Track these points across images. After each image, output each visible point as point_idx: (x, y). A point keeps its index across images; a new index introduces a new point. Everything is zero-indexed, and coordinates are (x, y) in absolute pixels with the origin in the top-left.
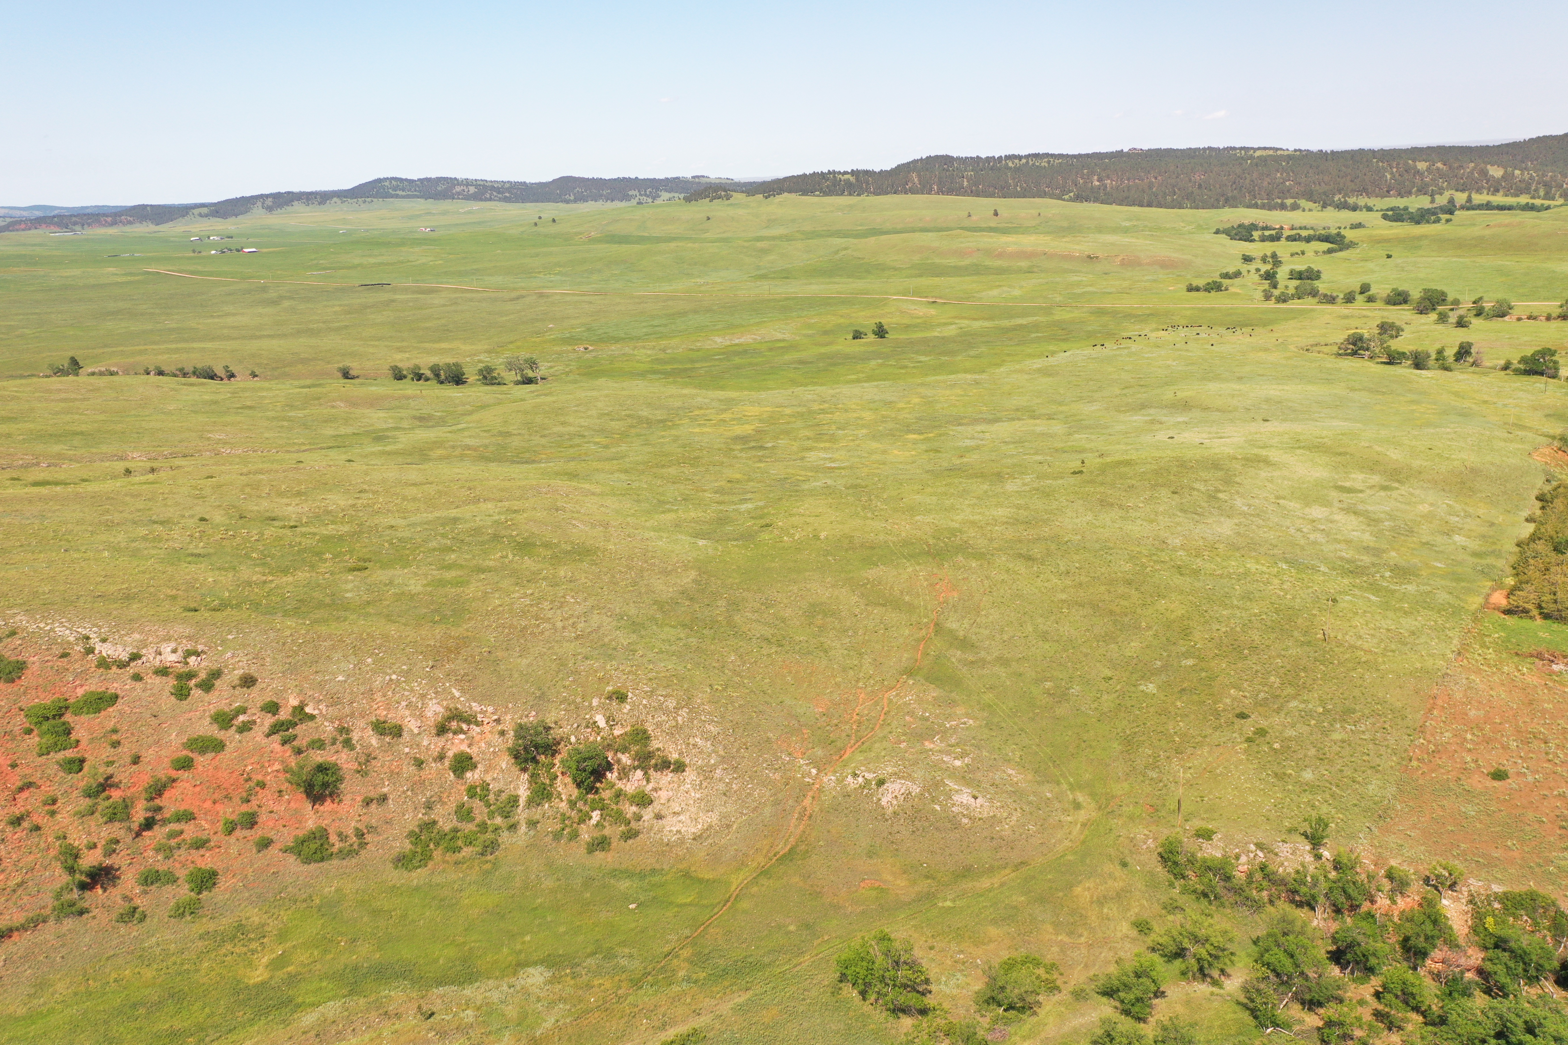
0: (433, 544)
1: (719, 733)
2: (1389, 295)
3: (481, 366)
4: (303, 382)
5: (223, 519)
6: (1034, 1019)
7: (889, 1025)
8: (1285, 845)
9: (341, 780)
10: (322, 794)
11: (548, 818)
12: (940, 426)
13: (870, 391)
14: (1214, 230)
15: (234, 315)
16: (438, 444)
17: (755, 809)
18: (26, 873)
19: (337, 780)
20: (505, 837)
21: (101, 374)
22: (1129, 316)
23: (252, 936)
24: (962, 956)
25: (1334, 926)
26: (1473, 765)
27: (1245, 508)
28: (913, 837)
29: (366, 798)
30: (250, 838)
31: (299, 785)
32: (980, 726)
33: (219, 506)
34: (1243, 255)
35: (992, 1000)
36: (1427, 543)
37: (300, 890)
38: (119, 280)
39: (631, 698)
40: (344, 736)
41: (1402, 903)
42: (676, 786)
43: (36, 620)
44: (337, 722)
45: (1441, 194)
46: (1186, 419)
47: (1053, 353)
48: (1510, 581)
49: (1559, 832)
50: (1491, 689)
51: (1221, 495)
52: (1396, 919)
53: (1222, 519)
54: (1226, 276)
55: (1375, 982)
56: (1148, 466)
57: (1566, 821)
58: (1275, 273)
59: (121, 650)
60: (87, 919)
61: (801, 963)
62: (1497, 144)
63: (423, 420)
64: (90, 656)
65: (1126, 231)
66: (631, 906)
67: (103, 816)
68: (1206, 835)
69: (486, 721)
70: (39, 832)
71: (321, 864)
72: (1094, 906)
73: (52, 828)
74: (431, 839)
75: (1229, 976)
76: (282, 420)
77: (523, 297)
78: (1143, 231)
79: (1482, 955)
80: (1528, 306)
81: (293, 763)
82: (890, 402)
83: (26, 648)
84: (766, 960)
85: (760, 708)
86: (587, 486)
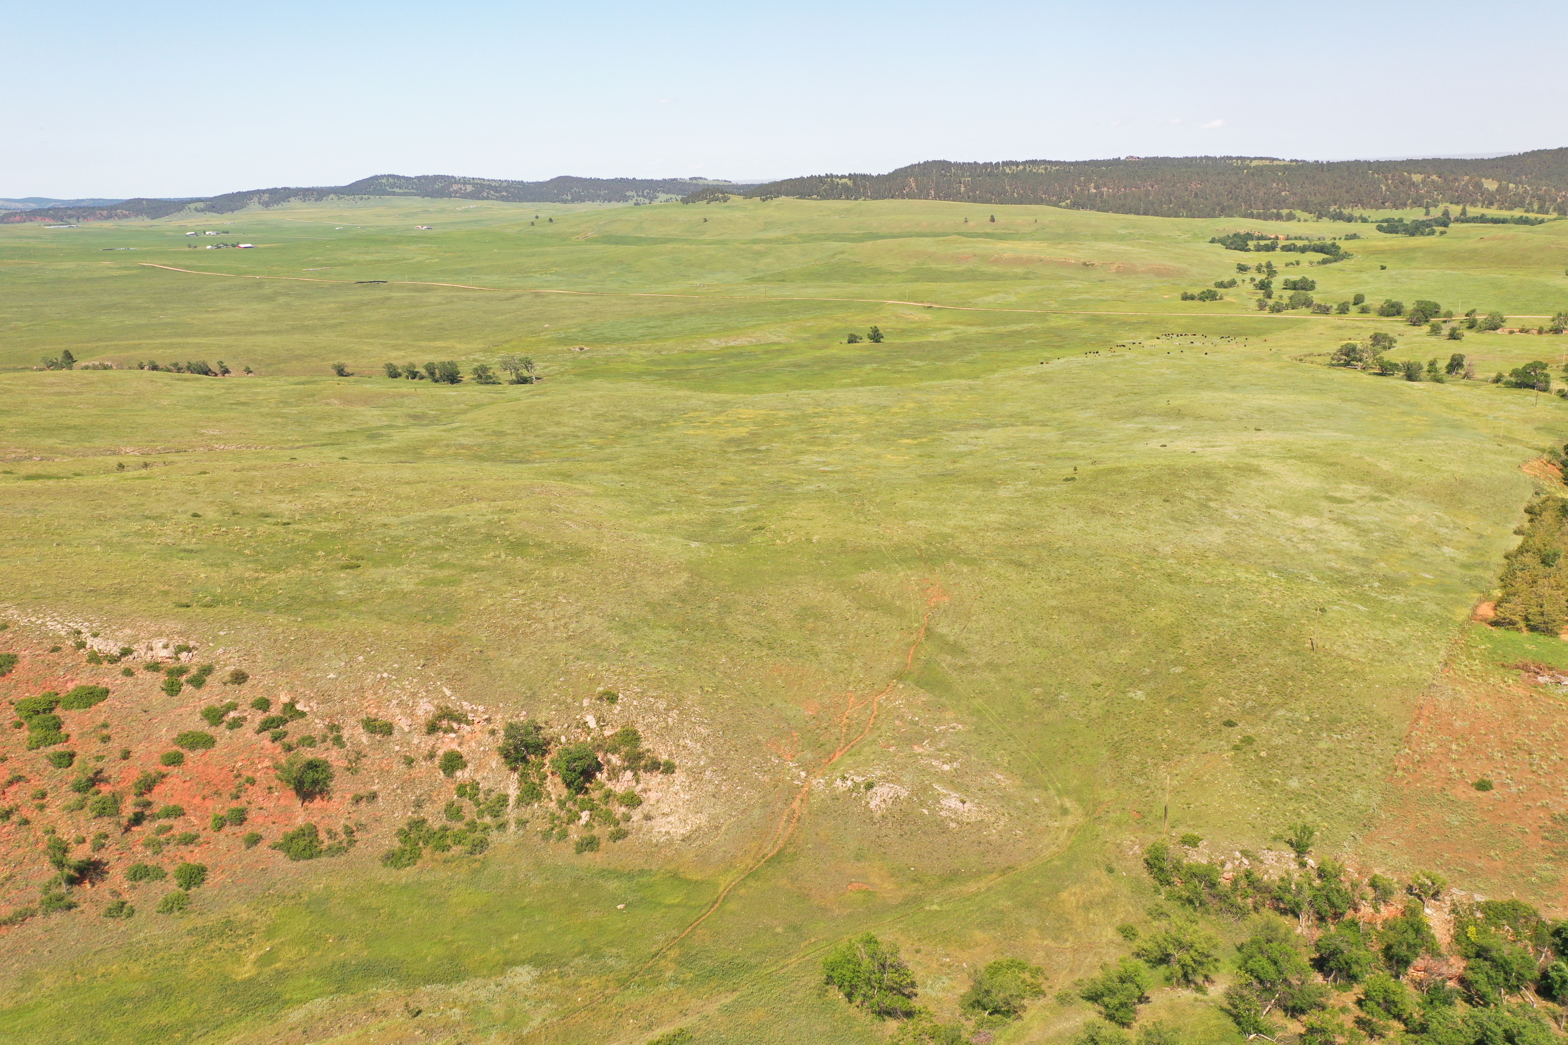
0: (426, 543)
1: (708, 735)
2: (1382, 307)
3: (476, 365)
4: (297, 379)
5: (216, 515)
6: (1019, 1023)
7: (874, 1028)
8: (1270, 853)
9: (330, 777)
10: (311, 791)
11: (538, 818)
12: (934, 431)
13: (865, 395)
14: (1210, 239)
15: (229, 310)
16: (432, 442)
17: (744, 811)
18: (15, 866)
19: (327, 778)
20: (494, 836)
21: (95, 368)
22: (1123, 324)
23: (241, 932)
24: (948, 960)
25: (1318, 934)
26: (1457, 775)
27: (1236, 517)
28: (901, 841)
29: (356, 795)
30: (239, 834)
31: (288, 781)
32: (969, 731)
33: (213, 502)
34: (1238, 264)
35: (978, 1004)
36: (1416, 554)
37: (288, 887)
38: (114, 274)
39: (622, 699)
40: (335, 733)
41: (1385, 912)
42: (665, 787)
43: (27, 614)
44: (328, 720)
45: (1436, 206)
46: (1179, 428)
47: (1048, 360)
48: (1498, 593)
49: (1541, 842)
50: (1477, 700)
51: (1212, 504)
52: (1379, 928)
53: (1213, 528)
54: (1221, 285)
55: (1358, 990)
56: (1140, 474)
57: (1548, 832)
58: (1270, 283)
59: (112, 645)
60: (75, 913)
61: (787, 965)
62: (1492, 157)
63: (417, 418)
64: (82, 650)
65: (1122, 238)
66: (619, 907)
67: (92, 810)
68: (1192, 842)
69: (477, 720)
70: (27, 826)
71: (310, 861)
72: (1080, 911)
73: (41, 822)
74: (420, 838)
75: (1213, 982)
76: (276, 417)
77: (518, 296)
78: (1139, 239)
79: (1464, 964)
80: (1520, 319)
81: (283, 760)
82: (885, 407)
83: (17, 642)
84: (753, 961)
85: (751, 710)
86: (580, 487)
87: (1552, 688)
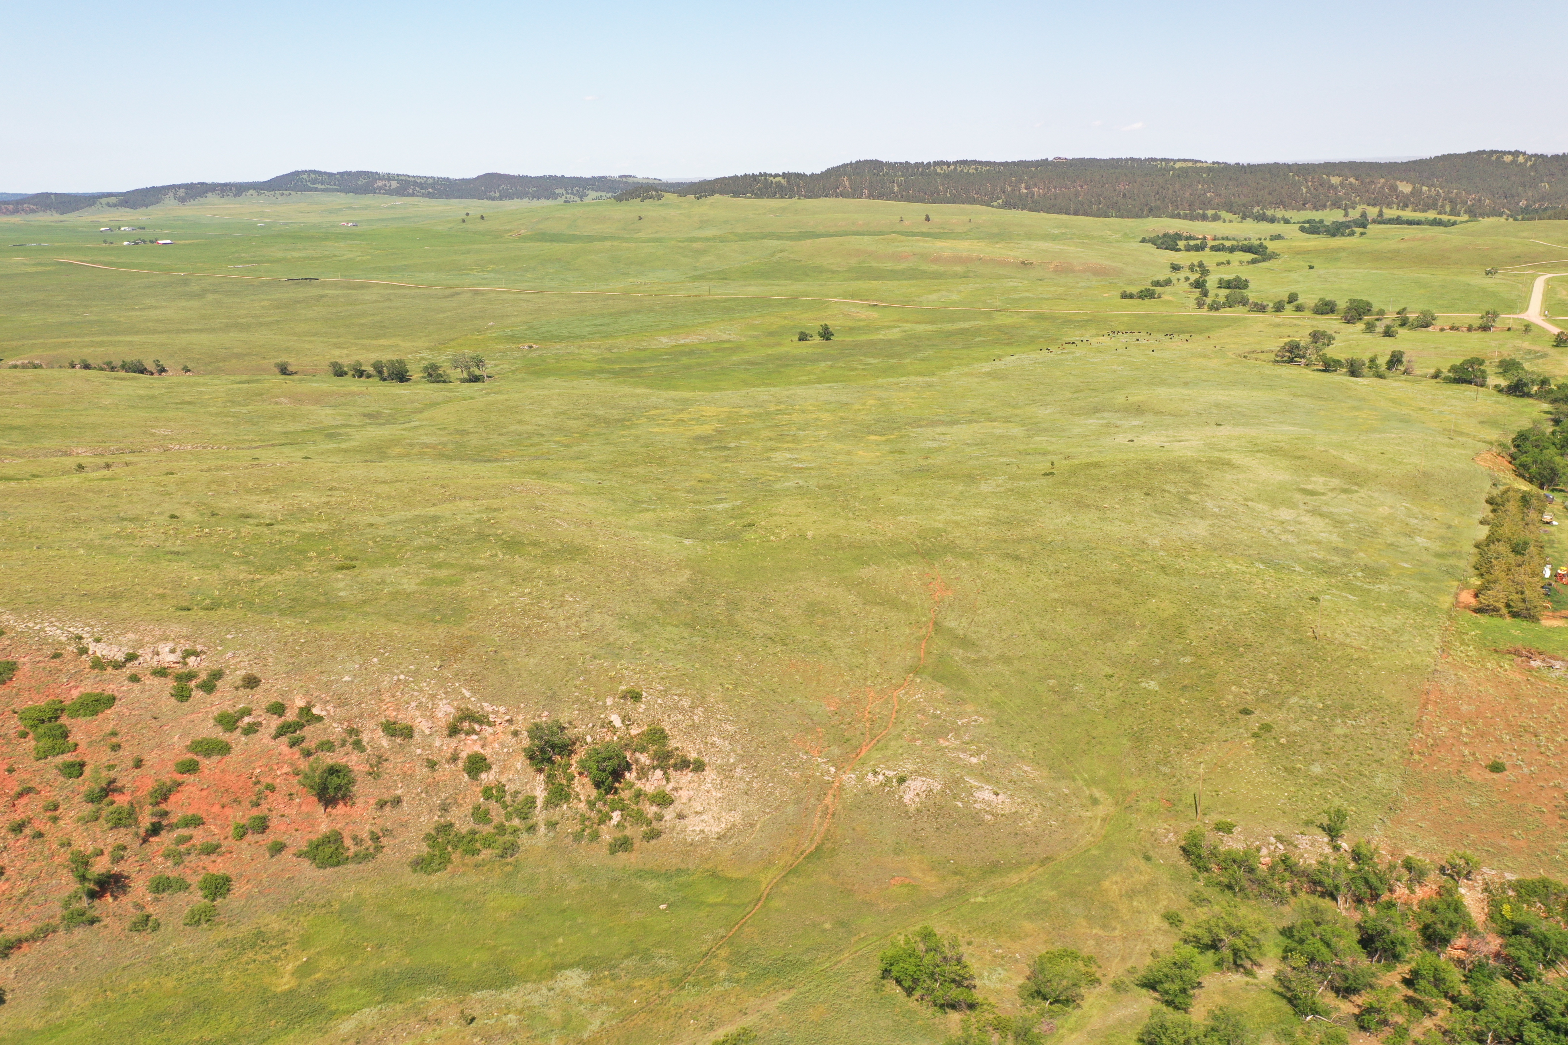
0: (418, 543)
1: (736, 732)
2: (1316, 305)
3: (424, 363)
4: (238, 378)
5: (194, 516)
6: (1078, 1012)
7: (937, 1021)
8: (1304, 837)
9: (352, 782)
10: (334, 797)
11: (568, 819)
12: (900, 428)
13: (824, 392)
14: (1140, 239)
15: (156, 308)
16: (395, 442)
17: (777, 808)
18: (32, 881)
19: (349, 782)
20: (524, 838)
21: (24, 366)
22: (1068, 321)
23: (274, 943)
24: (1000, 951)
25: (1358, 917)
26: (1471, 758)
27: (1217, 510)
28: (937, 834)
29: (380, 800)
30: (262, 843)
31: (312, 787)
32: (991, 724)
33: (188, 503)
34: (1172, 264)
35: (1040, 994)
36: (1392, 544)
37: (317, 895)
38: (29, 270)
39: (646, 698)
40: (354, 737)
41: (1420, 892)
42: (696, 785)
44: (346, 724)
45: (1354, 208)
46: (1141, 423)
47: (1000, 357)
48: (1476, 582)
49: (1559, 821)
50: (1479, 684)
51: (1191, 497)
52: (1415, 908)
53: (1196, 520)
54: (1157, 284)
55: (1403, 969)
56: (1118, 468)
57: (1564, 811)
58: (1205, 282)
59: (116, 650)
60: (99, 928)
61: (841, 961)
62: (1404, 161)
63: (373, 417)
64: (84, 656)
65: (1054, 238)
66: (661, 907)
67: (108, 822)
68: (1227, 828)
69: (499, 721)
70: (42, 839)
71: (337, 869)
72: (1124, 899)
73: (55, 835)
74: (449, 842)
75: (1260, 966)
76: (226, 416)
77: (458, 294)
78: (1071, 238)
79: (1499, 941)
80: (1449, 317)
81: (304, 765)
82: (847, 404)
83: (15, 648)
84: (806, 958)
85: (773, 706)
86: (559, 485)
87: (1546, 672)
